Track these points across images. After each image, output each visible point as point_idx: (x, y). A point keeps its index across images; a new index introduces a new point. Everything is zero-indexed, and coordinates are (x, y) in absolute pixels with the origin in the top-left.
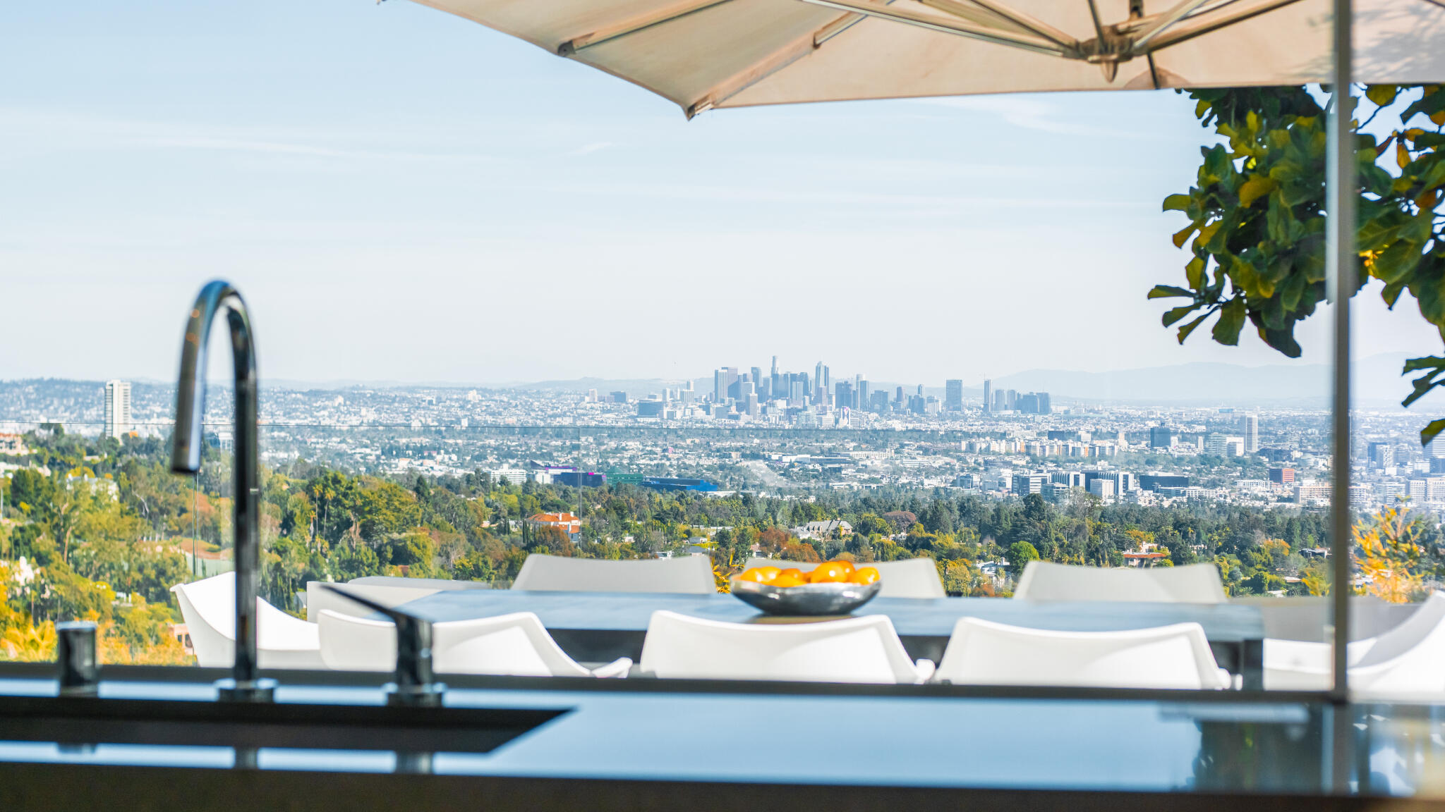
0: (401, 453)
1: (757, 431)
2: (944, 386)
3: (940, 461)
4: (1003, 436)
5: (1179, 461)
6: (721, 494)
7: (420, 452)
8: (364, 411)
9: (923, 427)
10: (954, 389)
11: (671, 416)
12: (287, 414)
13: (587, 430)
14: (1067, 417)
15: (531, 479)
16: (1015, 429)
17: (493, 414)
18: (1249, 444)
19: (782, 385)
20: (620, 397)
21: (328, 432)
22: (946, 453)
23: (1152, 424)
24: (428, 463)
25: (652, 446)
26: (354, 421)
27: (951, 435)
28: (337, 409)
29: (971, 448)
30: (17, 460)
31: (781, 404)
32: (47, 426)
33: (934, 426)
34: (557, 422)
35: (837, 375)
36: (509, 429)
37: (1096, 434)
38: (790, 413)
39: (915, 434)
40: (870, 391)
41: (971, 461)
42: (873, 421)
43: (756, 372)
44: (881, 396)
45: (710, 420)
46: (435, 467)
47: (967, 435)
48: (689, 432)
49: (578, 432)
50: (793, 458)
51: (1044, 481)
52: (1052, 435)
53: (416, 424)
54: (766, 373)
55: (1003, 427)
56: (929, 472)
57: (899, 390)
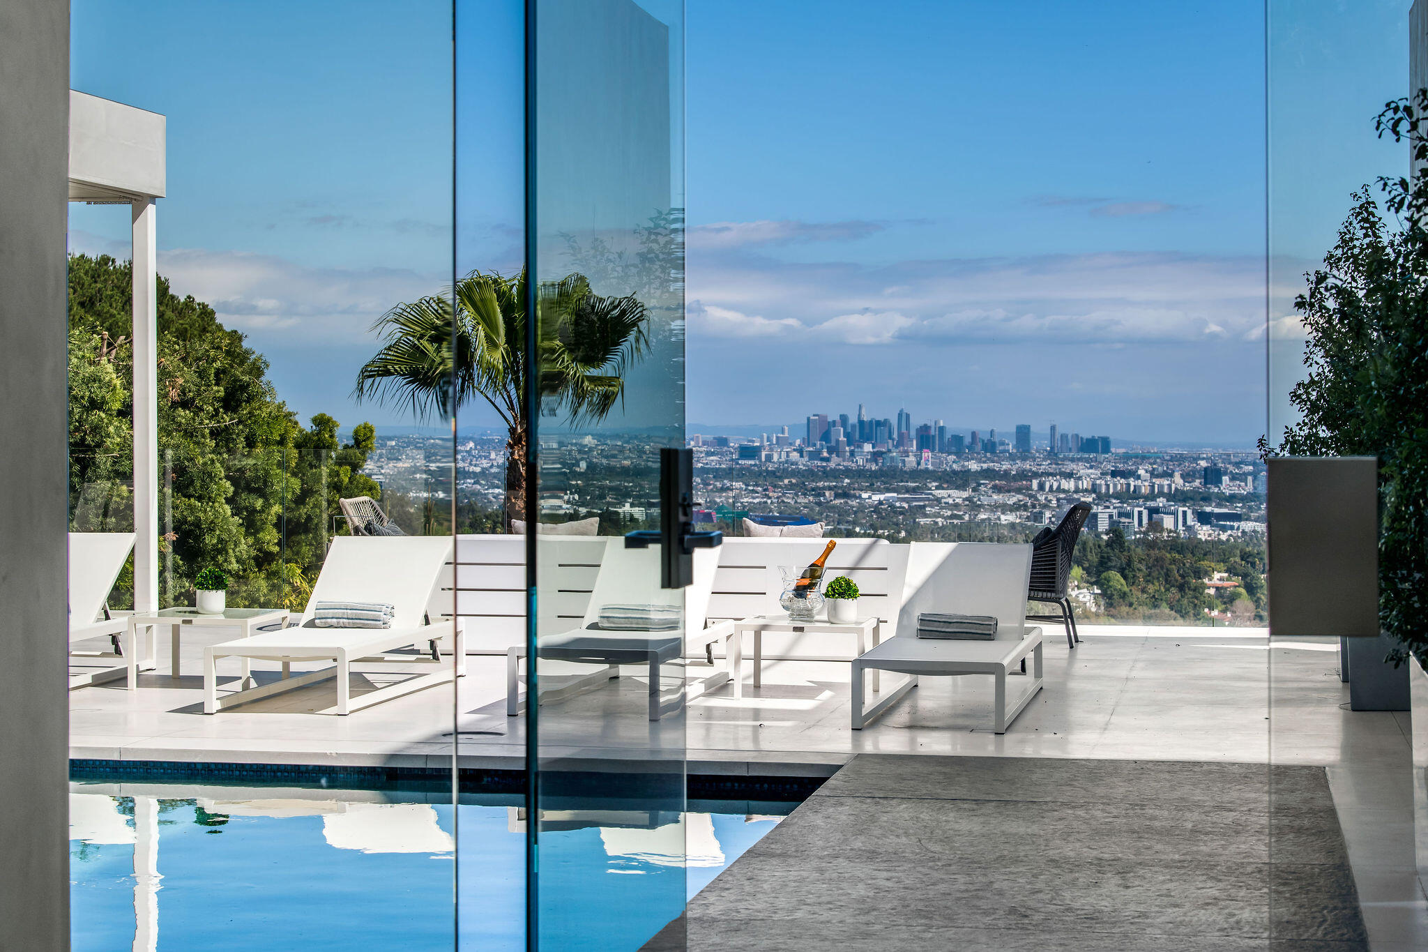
1: (847, 472)
2: (1014, 430)
3: (1013, 499)
4: (1069, 476)
5: (1232, 498)
8: (493, 456)
9: (996, 466)
10: (1023, 434)
11: (769, 458)
14: (1126, 458)
16: (1082, 470)
17: (607, 457)
19: (867, 430)
20: (722, 442)
22: (1019, 491)
23: (1203, 464)
25: (754, 486)
26: (485, 463)
27: (1024, 475)
28: (469, 452)
29: (1041, 487)
31: (868, 447)
33: (1005, 466)
35: (916, 422)
36: (625, 472)
37: (1153, 474)
38: (875, 456)
39: (989, 474)
40: (948, 436)
41: (1042, 498)
42: (951, 462)
43: (844, 419)
44: (957, 439)
45: (803, 463)
47: (1036, 475)
48: (785, 473)
50: (882, 497)
51: (1111, 517)
52: (1114, 474)
54: (853, 420)
55: (1070, 467)
56: (1005, 508)
57: (974, 434)
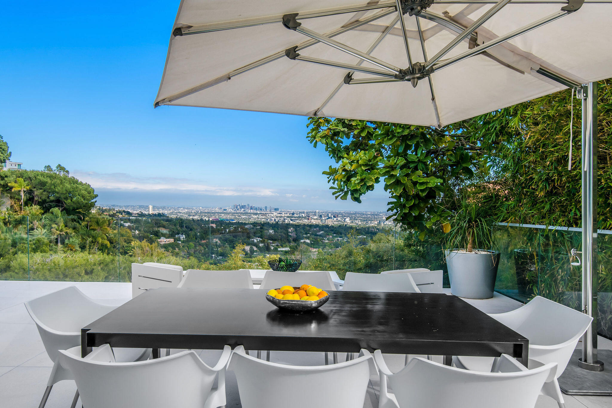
0: (191, 216)
1: (240, 213)
3: (264, 217)
4: (273, 214)
5: (296, 217)
6: (235, 221)
7: (193, 216)
8: (186, 210)
9: (262, 212)
10: (266, 208)
11: (228, 211)
12: (175, 210)
13: (217, 213)
14: (281, 211)
15: (209, 220)
16: (274, 213)
17: (204, 210)
18: (305, 215)
19: (243, 207)
20: (221, 208)
21: (181, 213)
22: (265, 216)
23: (292, 212)
24: (195, 217)
25: (225, 215)
26: (184, 211)
27: (266, 214)
28: (182, 209)
30: (136, 217)
31: (243, 209)
32: (140, 212)
33: (263, 212)
34: (213, 211)
35: (250, 205)
36: (206, 213)
37: (285, 214)
38: (244, 210)
39: (261, 213)
41: (268, 217)
42: (255, 212)
43: (239, 205)
44: (256, 208)
45: (233, 211)
46: (196, 218)
47: (268, 214)
48: (230, 213)
49: (215, 213)
50: (244, 217)
51: (278, 220)
52: (279, 214)
53: (193, 212)
54: (241, 205)
55: (273, 213)
56: (263, 218)
57: (259, 207)
